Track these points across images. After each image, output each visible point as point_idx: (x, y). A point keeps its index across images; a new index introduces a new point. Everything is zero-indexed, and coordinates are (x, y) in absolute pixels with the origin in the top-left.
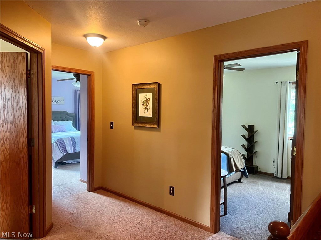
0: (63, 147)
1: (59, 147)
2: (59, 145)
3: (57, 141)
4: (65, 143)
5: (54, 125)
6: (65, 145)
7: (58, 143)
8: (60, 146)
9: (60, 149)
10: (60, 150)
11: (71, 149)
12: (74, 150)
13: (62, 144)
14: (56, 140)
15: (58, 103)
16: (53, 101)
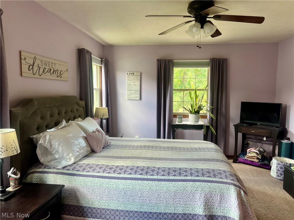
15: (60, 77)
16: (55, 72)
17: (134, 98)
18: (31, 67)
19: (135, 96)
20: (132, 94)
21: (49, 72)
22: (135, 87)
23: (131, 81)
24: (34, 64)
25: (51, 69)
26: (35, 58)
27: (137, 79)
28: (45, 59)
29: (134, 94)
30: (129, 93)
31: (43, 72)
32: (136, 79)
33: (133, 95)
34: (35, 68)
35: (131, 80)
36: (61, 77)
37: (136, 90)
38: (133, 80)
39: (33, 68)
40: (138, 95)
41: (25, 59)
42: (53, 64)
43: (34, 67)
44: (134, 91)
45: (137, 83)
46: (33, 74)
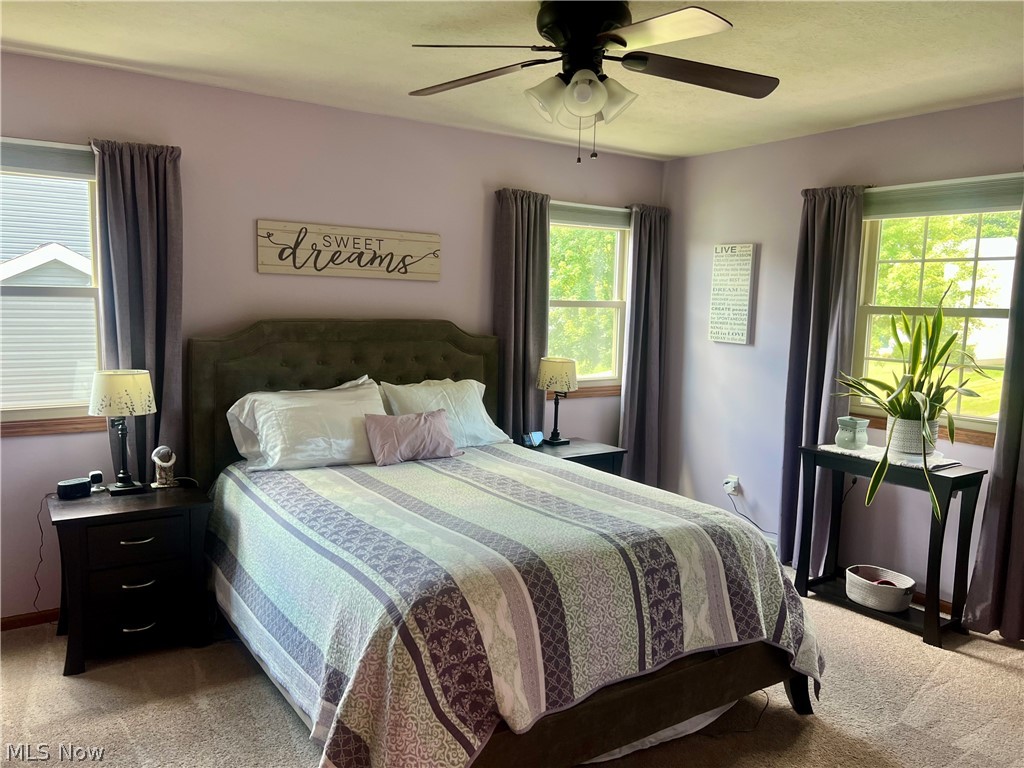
0: (466, 679)
1: (432, 674)
2: (427, 661)
3: (412, 625)
4: (479, 640)
5: (382, 412)
6: (482, 658)
7: (421, 644)
8: (442, 665)
9: (438, 693)
10: (442, 701)
11: (530, 689)
12: (554, 696)
13: (457, 648)
14: (404, 609)
15: (403, 270)
16: (378, 260)
17: (730, 337)
18: (288, 252)
19: (732, 329)
20: (723, 323)
21: (356, 262)
22: (736, 298)
23: (723, 278)
24: (297, 244)
25: (362, 254)
26: (303, 233)
27: (743, 267)
28: (339, 231)
29: (729, 321)
30: (716, 320)
31: (332, 260)
32: (739, 267)
33: (728, 326)
34: (303, 253)
35: (724, 272)
36: (406, 272)
37: (738, 307)
38: (731, 272)
39: (294, 253)
40: (741, 327)
41: (269, 237)
42: (374, 240)
43: (298, 251)
44: (731, 312)
45: (741, 283)
46: (295, 266)
